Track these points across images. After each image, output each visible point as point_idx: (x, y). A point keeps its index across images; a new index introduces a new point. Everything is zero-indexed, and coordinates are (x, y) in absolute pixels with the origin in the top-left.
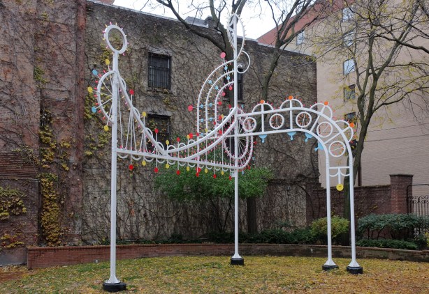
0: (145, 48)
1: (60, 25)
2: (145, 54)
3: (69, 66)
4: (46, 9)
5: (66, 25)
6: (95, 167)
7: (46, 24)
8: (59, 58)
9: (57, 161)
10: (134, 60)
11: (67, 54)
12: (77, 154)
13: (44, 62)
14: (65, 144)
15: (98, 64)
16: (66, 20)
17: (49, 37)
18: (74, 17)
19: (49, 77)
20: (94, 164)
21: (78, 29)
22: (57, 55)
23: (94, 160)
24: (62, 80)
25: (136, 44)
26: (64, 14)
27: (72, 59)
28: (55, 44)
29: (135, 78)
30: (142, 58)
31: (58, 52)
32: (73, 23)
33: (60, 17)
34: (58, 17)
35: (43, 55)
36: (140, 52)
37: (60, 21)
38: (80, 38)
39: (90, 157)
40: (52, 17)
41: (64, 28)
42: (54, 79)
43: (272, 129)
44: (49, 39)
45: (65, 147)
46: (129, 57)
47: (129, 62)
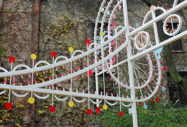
0: (89, 21)
1: (20, 14)
2: (89, 25)
3: (26, 42)
4: (11, 5)
5: (25, 13)
6: (47, 124)
7: (10, 15)
8: (19, 37)
9: (12, 121)
10: (80, 31)
11: (25, 34)
12: (29, 113)
13: (7, 42)
14: (19, 106)
15: (51, 38)
16: (25, 9)
17: (12, 23)
18: (31, 6)
19: (11, 52)
20: (47, 122)
21: (34, 14)
22: (17, 35)
23: (46, 118)
24: (20, 54)
25: (81, 18)
26: (24, 6)
27: (29, 36)
28: (16, 28)
29: (81, 44)
30: (86, 28)
31: (18, 33)
32: (31, 11)
33: (21, 8)
34: (19, 9)
35: (7, 37)
36: (84, 24)
37: (21, 11)
38: (35, 20)
39: (43, 115)
40: (14, 9)
41: (24, 15)
42: (14, 53)
43: (168, 37)
44: (12, 25)
45: (19, 108)
46: (76, 29)
47: (76, 33)
